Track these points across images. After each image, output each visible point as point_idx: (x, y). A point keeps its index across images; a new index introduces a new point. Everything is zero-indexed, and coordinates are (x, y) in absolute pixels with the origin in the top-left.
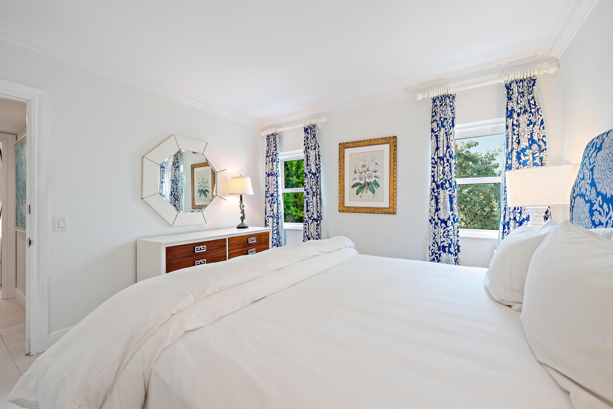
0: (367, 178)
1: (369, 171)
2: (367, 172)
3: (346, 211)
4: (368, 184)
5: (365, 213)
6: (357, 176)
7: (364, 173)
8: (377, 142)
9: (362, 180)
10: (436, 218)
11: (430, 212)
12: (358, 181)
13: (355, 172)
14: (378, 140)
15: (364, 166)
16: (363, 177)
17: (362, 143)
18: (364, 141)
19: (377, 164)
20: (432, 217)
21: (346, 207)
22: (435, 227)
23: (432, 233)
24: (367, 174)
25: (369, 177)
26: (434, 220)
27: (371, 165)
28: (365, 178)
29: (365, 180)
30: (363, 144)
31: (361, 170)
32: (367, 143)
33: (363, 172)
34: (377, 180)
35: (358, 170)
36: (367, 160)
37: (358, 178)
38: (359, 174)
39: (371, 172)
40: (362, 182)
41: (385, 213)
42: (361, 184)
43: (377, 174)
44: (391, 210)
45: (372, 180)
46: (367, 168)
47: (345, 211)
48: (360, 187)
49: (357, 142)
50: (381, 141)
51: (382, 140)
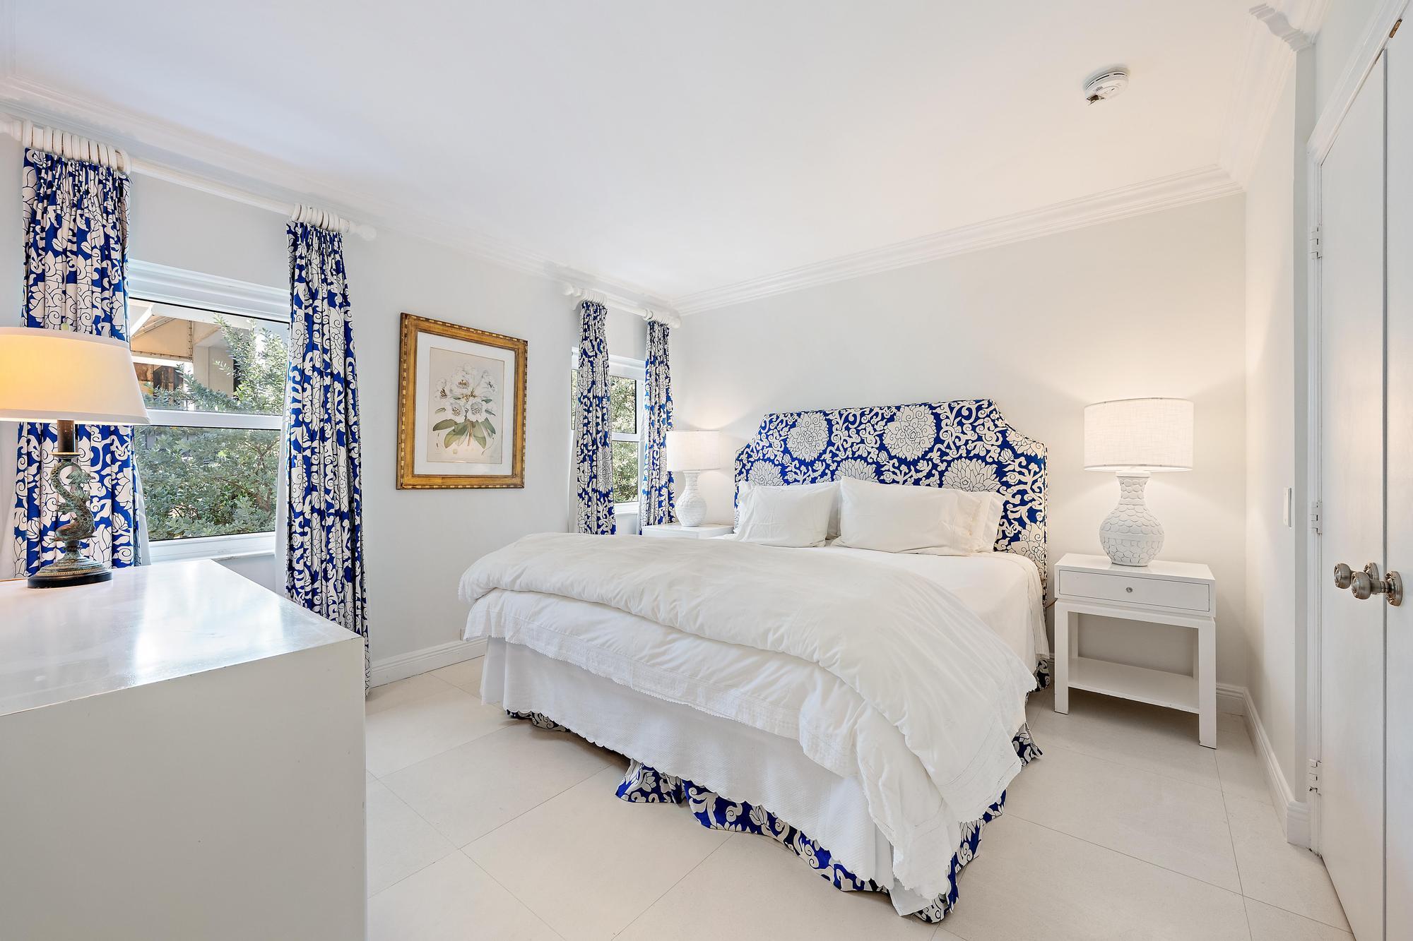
0: (470, 412)
1: (474, 397)
2: (471, 398)
3: (420, 487)
4: (473, 425)
5: (468, 488)
6: (447, 403)
7: (464, 400)
8: (494, 341)
9: (459, 414)
10: (589, 490)
11: (578, 481)
12: (449, 415)
13: (444, 394)
14: (496, 337)
15: (463, 384)
16: (463, 408)
17: (463, 333)
18: (468, 329)
19: (491, 386)
20: (584, 490)
21: (419, 476)
22: (588, 505)
23: (583, 514)
24: (470, 403)
25: (476, 411)
26: (587, 493)
27: (479, 384)
28: (467, 412)
29: (466, 416)
30: (465, 335)
31: (458, 391)
32: (475, 337)
33: (461, 397)
34: (490, 418)
35: (451, 390)
36: (470, 372)
37: (449, 409)
38: (453, 401)
39: (478, 400)
40: (460, 420)
41: (508, 487)
42: (456, 423)
43: (490, 406)
44: (517, 481)
45: (481, 418)
46: (470, 389)
47: (417, 487)
48: (454, 430)
49: (452, 326)
50: (501, 341)
51: (504, 341)
